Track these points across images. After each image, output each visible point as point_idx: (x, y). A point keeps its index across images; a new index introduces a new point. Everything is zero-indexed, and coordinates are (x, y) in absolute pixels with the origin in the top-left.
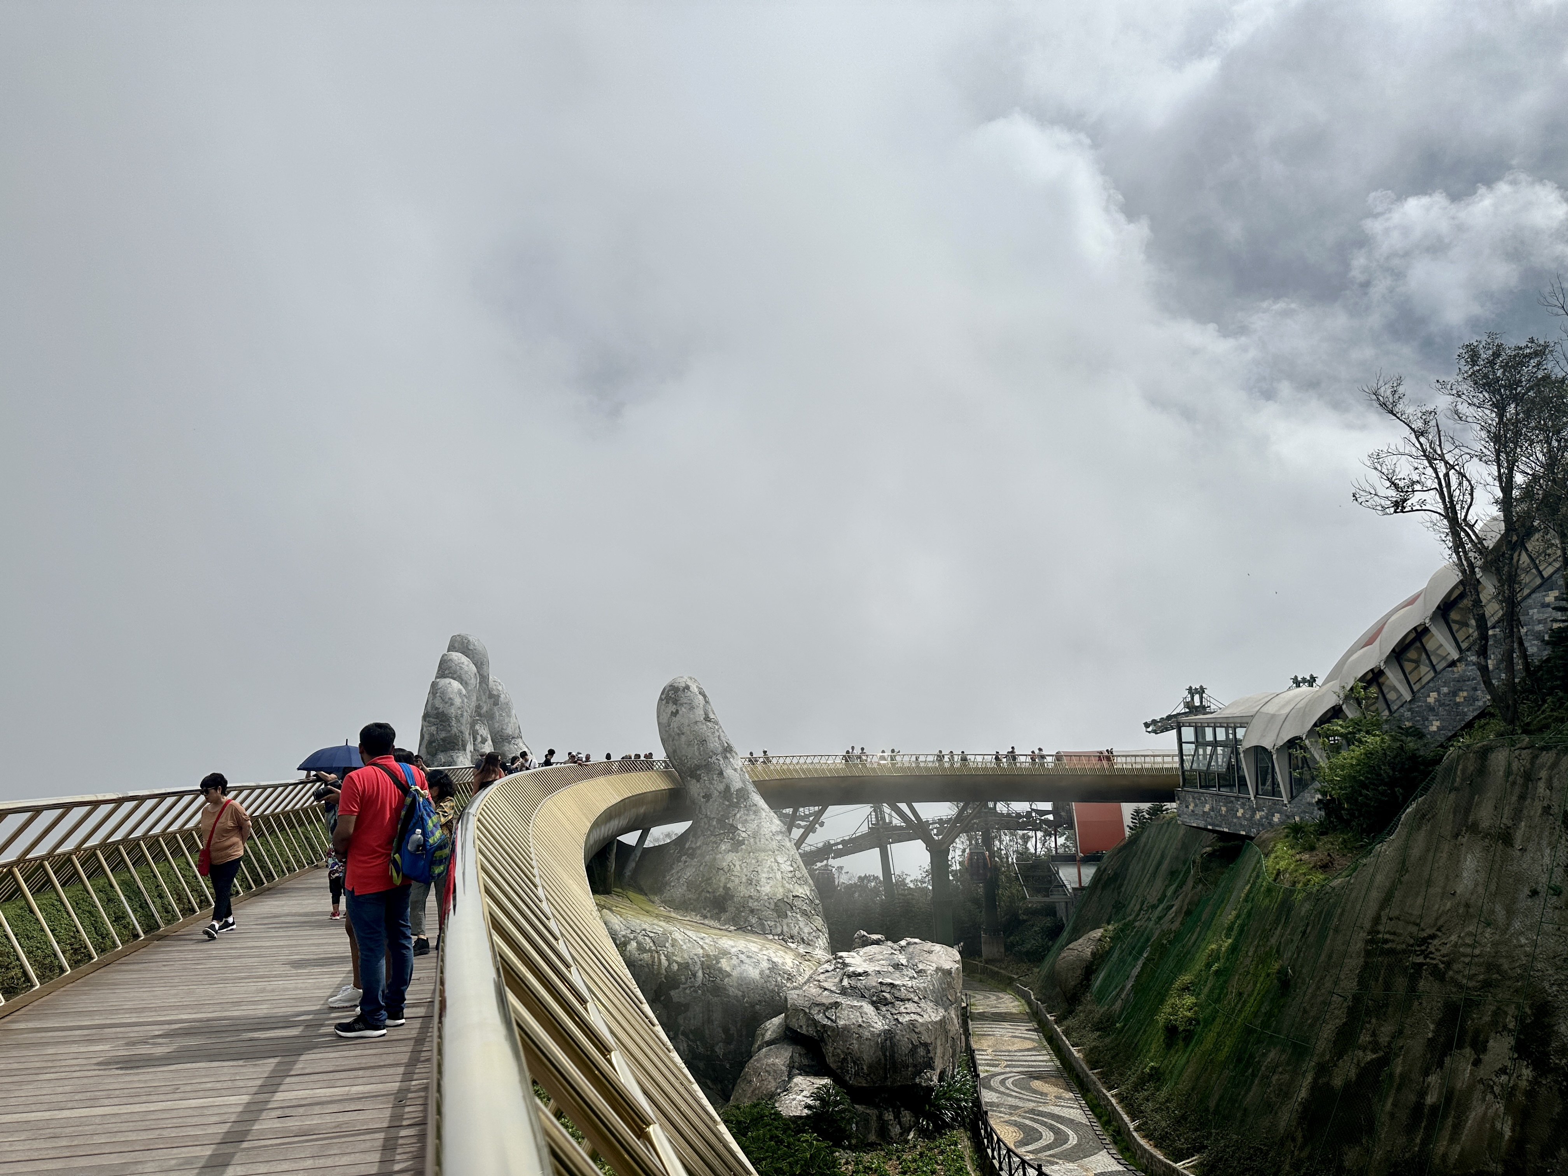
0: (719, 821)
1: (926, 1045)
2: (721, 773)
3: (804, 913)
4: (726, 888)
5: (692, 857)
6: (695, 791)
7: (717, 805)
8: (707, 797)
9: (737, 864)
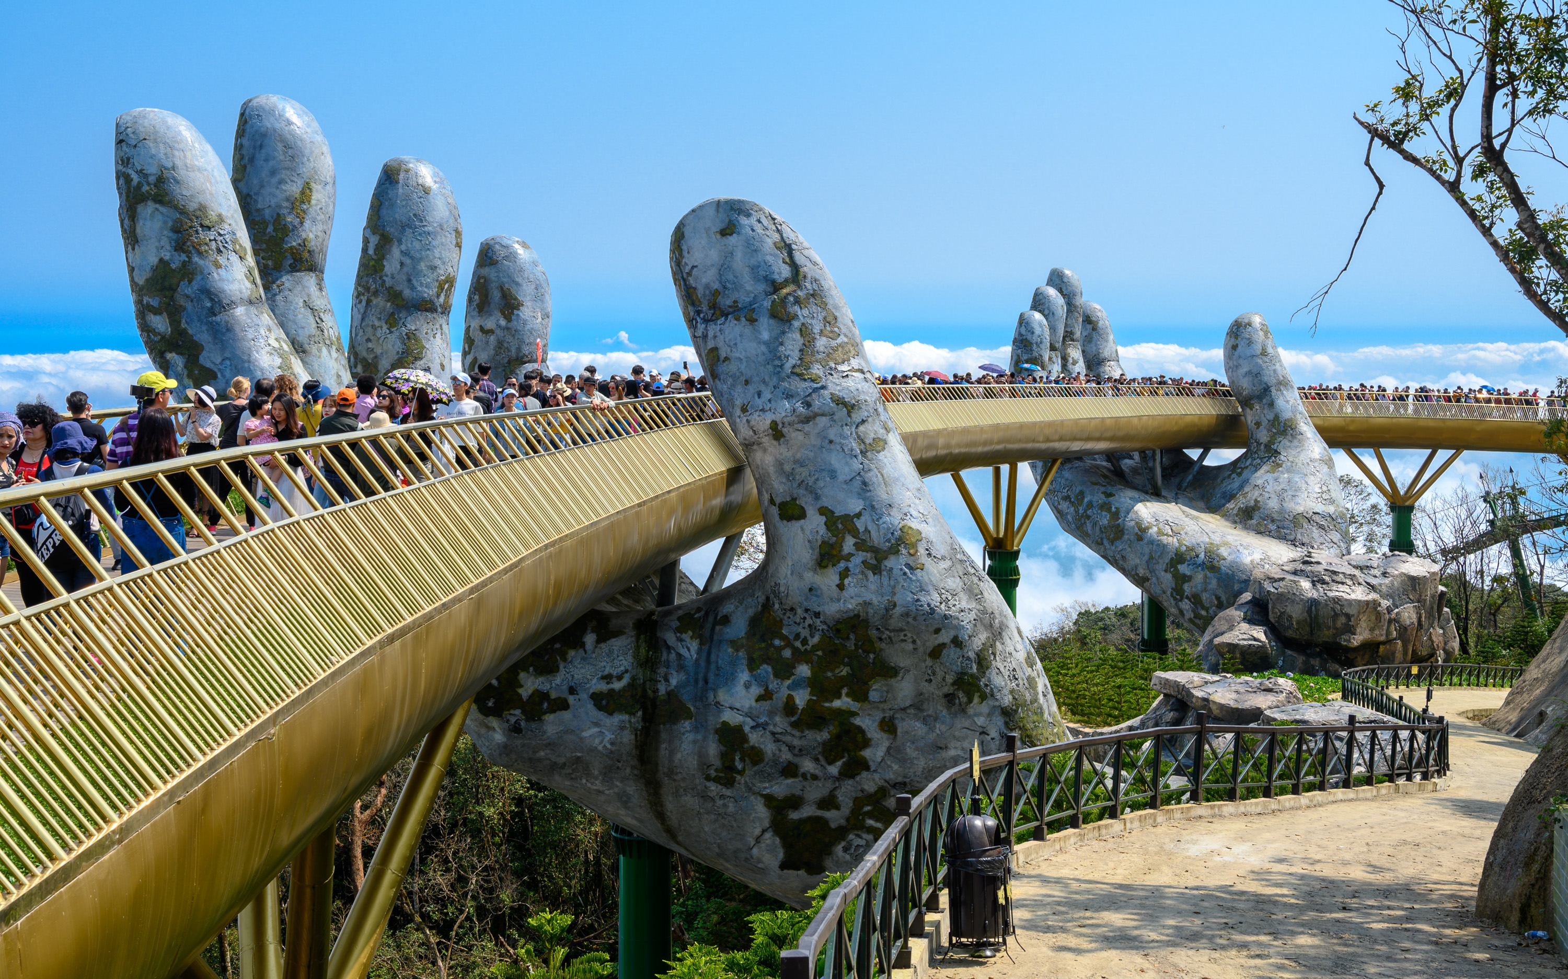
0: (1266, 446)
1: (1348, 617)
2: (1271, 404)
3: (1321, 527)
4: (1256, 501)
5: (1239, 474)
6: (1250, 418)
7: (1265, 432)
8: (1258, 424)
9: (1271, 482)
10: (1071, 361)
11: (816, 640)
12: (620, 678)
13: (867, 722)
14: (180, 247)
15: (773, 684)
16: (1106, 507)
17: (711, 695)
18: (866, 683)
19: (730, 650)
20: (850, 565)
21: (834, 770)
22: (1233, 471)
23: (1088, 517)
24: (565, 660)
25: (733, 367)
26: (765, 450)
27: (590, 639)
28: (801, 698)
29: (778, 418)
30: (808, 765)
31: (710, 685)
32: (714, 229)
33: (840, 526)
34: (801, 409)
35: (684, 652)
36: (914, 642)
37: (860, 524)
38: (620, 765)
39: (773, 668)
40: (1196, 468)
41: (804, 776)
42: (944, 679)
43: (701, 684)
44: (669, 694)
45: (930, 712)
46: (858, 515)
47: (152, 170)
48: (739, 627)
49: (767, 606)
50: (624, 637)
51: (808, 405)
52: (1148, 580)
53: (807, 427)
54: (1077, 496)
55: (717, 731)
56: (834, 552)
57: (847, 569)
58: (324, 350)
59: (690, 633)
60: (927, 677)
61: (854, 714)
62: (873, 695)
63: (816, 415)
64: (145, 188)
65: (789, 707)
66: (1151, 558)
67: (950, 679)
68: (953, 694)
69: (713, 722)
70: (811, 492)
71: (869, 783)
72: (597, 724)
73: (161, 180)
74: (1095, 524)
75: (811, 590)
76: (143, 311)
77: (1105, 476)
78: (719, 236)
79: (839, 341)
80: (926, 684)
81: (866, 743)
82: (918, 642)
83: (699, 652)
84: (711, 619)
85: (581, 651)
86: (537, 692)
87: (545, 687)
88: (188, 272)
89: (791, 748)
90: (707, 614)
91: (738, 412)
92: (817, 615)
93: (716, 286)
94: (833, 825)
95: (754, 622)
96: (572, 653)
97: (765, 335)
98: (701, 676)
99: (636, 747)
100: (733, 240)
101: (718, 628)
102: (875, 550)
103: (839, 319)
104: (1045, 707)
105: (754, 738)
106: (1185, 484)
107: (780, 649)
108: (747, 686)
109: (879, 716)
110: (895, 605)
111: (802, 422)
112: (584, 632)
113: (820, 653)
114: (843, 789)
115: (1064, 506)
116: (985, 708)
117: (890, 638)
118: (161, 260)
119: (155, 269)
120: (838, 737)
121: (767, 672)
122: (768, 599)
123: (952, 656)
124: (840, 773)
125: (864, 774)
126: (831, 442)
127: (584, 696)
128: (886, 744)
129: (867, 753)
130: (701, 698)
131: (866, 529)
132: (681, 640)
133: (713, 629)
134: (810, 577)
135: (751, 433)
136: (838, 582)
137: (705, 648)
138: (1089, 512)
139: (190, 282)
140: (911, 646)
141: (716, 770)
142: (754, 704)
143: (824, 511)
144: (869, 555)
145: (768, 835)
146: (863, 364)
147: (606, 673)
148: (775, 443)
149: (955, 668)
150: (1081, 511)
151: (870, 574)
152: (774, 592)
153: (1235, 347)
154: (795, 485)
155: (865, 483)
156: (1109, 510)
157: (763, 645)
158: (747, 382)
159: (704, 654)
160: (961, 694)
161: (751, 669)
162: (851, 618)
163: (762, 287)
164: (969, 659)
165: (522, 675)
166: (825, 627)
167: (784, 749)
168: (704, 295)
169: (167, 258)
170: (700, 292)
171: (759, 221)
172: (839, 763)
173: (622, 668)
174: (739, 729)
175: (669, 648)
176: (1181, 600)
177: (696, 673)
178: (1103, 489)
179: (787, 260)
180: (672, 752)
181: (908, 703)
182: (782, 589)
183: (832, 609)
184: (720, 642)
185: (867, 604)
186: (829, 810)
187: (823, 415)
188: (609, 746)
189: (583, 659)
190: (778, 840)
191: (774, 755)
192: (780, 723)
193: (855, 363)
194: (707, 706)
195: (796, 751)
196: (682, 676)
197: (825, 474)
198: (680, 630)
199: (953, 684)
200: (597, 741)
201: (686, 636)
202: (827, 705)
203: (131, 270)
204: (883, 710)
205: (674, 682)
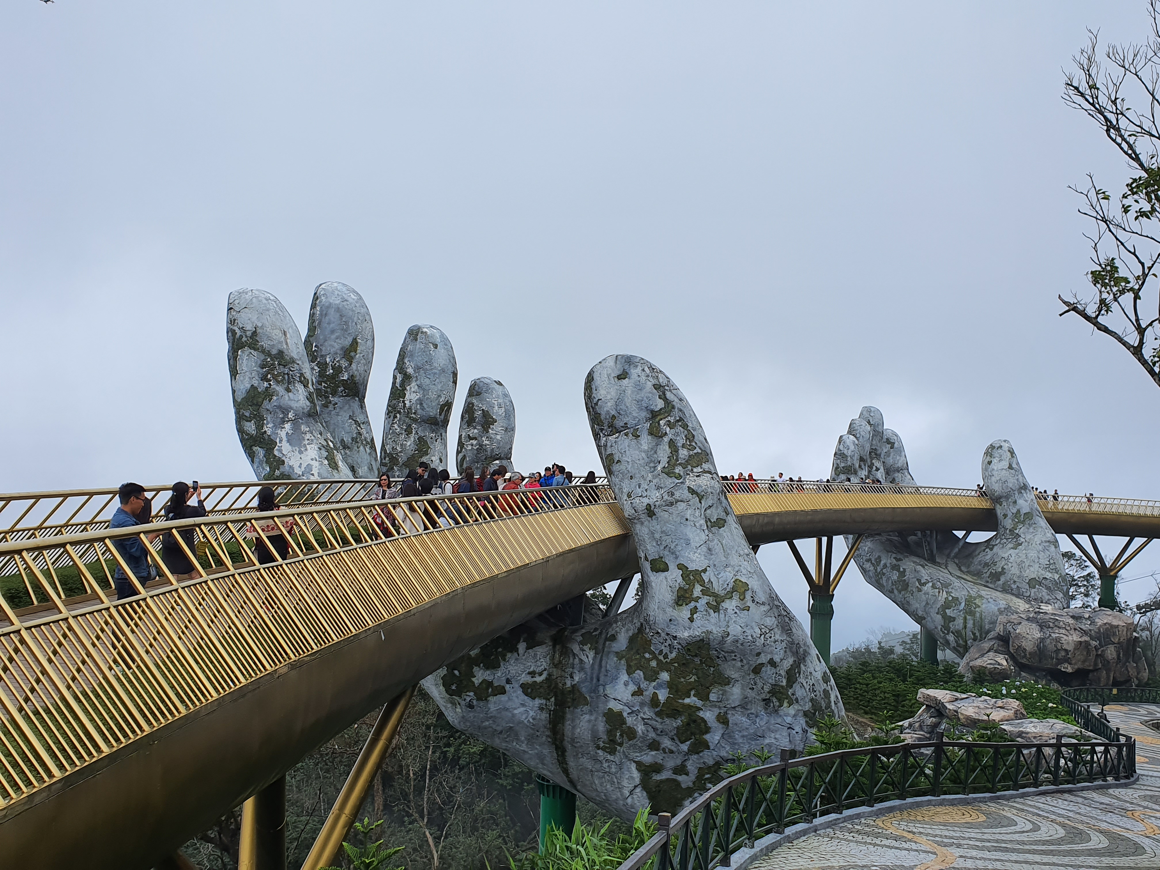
0: (1010, 531)
2: (1015, 502)
3: (1049, 589)
4: (1003, 568)
5: (991, 549)
6: (999, 511)
7: (1010, 521)
8: (1005, 516)
9: (1013, 556)
10: (874, 468)
11: (674, 655)
12: (540, 674)
13: (709, 715)
14: (264, 378)
15: (644, 685)
16: (895, 568)
17: (601, 689)
18: (708, 688)
19: (615, 659)
20: (698, 605)
21: (685, 747)
22: (987, 547)
23: (884, 574)
24: (504, 660)
25: (622, 467)
26: (642, 523)
27: (522, 646)
28: (663, 695)
29: (651, 502)
30: (666, 743)
31: (601, 682)
32: (613, 375)
33: (692, 577)
34: (666, 497)
35: (584, 658)
36: (741, 661)
37: (705, 577)
38: (538, 734)
39: (644, 673)
40: (961, 544)
41: (664, 750)
42: (762, 688)
43: (595, 680)
44: (573, 686)
45: (752, 711)
46: (705, 571)
47: (249, 327)
48: (622, 642)
49: (641, 630)
50: (544, 646)
51: (673, 494)
52: (925, 618)
53: (671, 509)
54: (876, 560)
55: (604, 715)
56: (687, 595)
57: (696, 608)
58: (362, 448)
59: (589, 645)
60: (751, 686)
61: (699, 709)
62: (713, 697)
63: (677, 501)
64: (244, 339)
65: (654, 702)
66: (927, 604)
67: (767, 688)
68: (769, 699)
69: (602, 708)
70: (672, 553)
71: (708, 758)
72: (523, 705)
73: (255, 333)
74: (888, 579)
75: (670, 620)
76: (240, 419)
77: (896, 547)
78: (616, 379)
79: (695, 451)
80: (750, 691)
81: (707, 730)
82: (745, 662)
83: (594, 659)
84: (603, 636)
85: (516, 654)
86: (484, 681)
87: (490, 678)
88: (268, 394)
89: (655, 729)
90: (601, 633)
91: (625, 497)
92: (675, 638)
93: (613, 412)
94: (684, 786)
95: (632, 640)
96: (509, 655)
97: (645, 447)
98: (595, 676)
99: (550, 722)
100: (626, 382)
101: (607, 643)
102: (715, 595)
103: (696, 437)
104: (836, 711)
105: (630, 721)
106: (952, 555)
107: (649, 660)
108: (626, 684)
109: (717, 711)
110: (728, 635)
111: (667, 505)
112: (519, 642)
113: (676, 665)
114: (691, 761)
115: (867, 566)
116: (792, 711)
117: (725, 657)
118: (252, 385)
119: (248, 392)
120: (688, 724)
121: (640, 675)
122: (642, 624)
123: (768, 673)
124: (688, 750)
125: (706, 752)
126: (687, 520)
127: (516, 685)
128: (721, 732)
129: (707, 737)
130: (594, 690)
131: (710, 580)
132: (583, 650)
133: (604, 644)
134: (671, 612)
135: (633, 511)
136: (689, 616)
137: (599, 656)
138: (884, 571)
139: (270, 401)
140: (739, 664)
141: (603, 742)
142: (630, 697)
143: (681, 567)
144: (711, 598)
145: (638, 790)
146: (711, 468)
147: (532, 670)
148: (649, 519)
149: (770, 681)
150: (879, 570)
151: (712, 611)
152: (646, 620)
153: (990, 463)
154: (662, 548)
155: (710, 549)
156: (898, 570)
157: (638, 657)
158: (631, 477)
159: (598, 660)
160: (774, 700)
161: (629, 673)
162: (698, 641)
163: (644, 414)
164: (780, 675)
165: (475, 669)
166: (680, 647)
167: (650, 729)
168: (606, 419)
169: (255, 385)
170: (603, 417)
171: (643, 370)
172: (688, 743)
173: (542, 667)
174: (620, 714)
175: (574, 655)
176: (948, 634)
177: (592, 674)
178: (894, 555)
179: (663, 397)
180: (574, 728)
181: (737, 703)
182: (651, 619)
183: (685, 635)
184: (609, 652)
185: (709, 632)
186: (681, 775)
187: (681, 501)
188: (531, 720)
189: (517, 659)
190: (645, 794)
191: (643, 733)
192: (648, 713)
193: (706, 466)
194: (598, 697)
195: (659, 732)
196: (582, 675)
197: (682, 541)
198: (583, 643)
199: (769, 692)
200: (524, 717)
201: (586, 648)
202: (680, 701)
203: (234, 392)
204: (720, 708)
205: (577, 678)
